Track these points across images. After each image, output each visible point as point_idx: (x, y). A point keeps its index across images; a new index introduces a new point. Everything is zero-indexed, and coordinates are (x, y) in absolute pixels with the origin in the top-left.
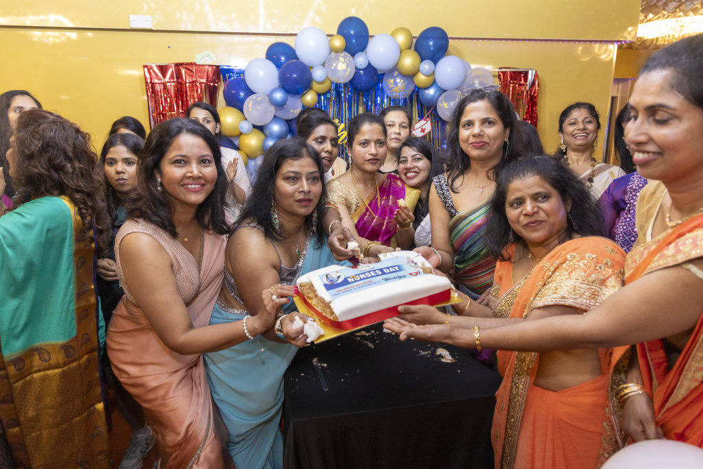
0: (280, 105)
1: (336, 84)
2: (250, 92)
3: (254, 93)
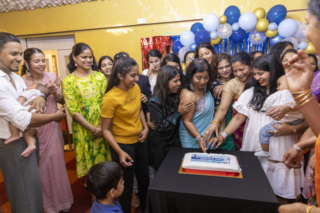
3: (183, 46)
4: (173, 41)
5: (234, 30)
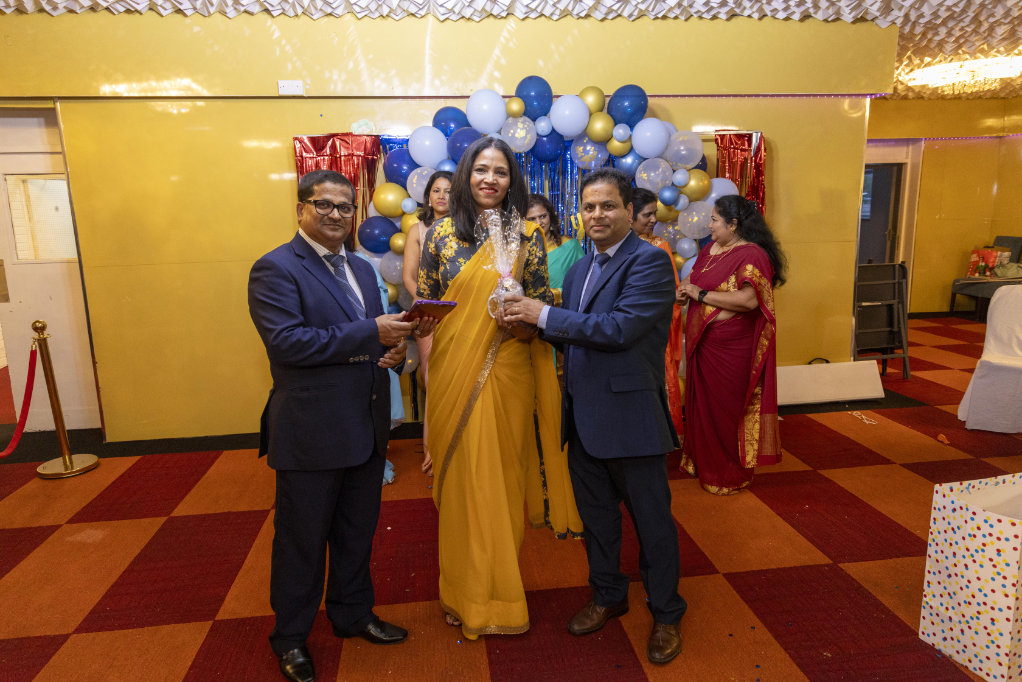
2: (414, 165)
3: (418, 166)
4: (385, 148)
5: (541, 133)
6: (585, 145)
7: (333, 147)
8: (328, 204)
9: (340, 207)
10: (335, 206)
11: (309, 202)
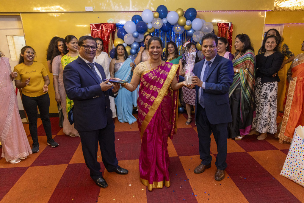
0: (136, 37)
1: (157, 29)
2: (126, 33)
3: (127, 33)
4: (117, 27)
5: (164, 23)
6: (177, 27)
7: (102, 27)
8: (88, 46)
9: (92, 47)
10: (90, 47)
11: (82, 46)
